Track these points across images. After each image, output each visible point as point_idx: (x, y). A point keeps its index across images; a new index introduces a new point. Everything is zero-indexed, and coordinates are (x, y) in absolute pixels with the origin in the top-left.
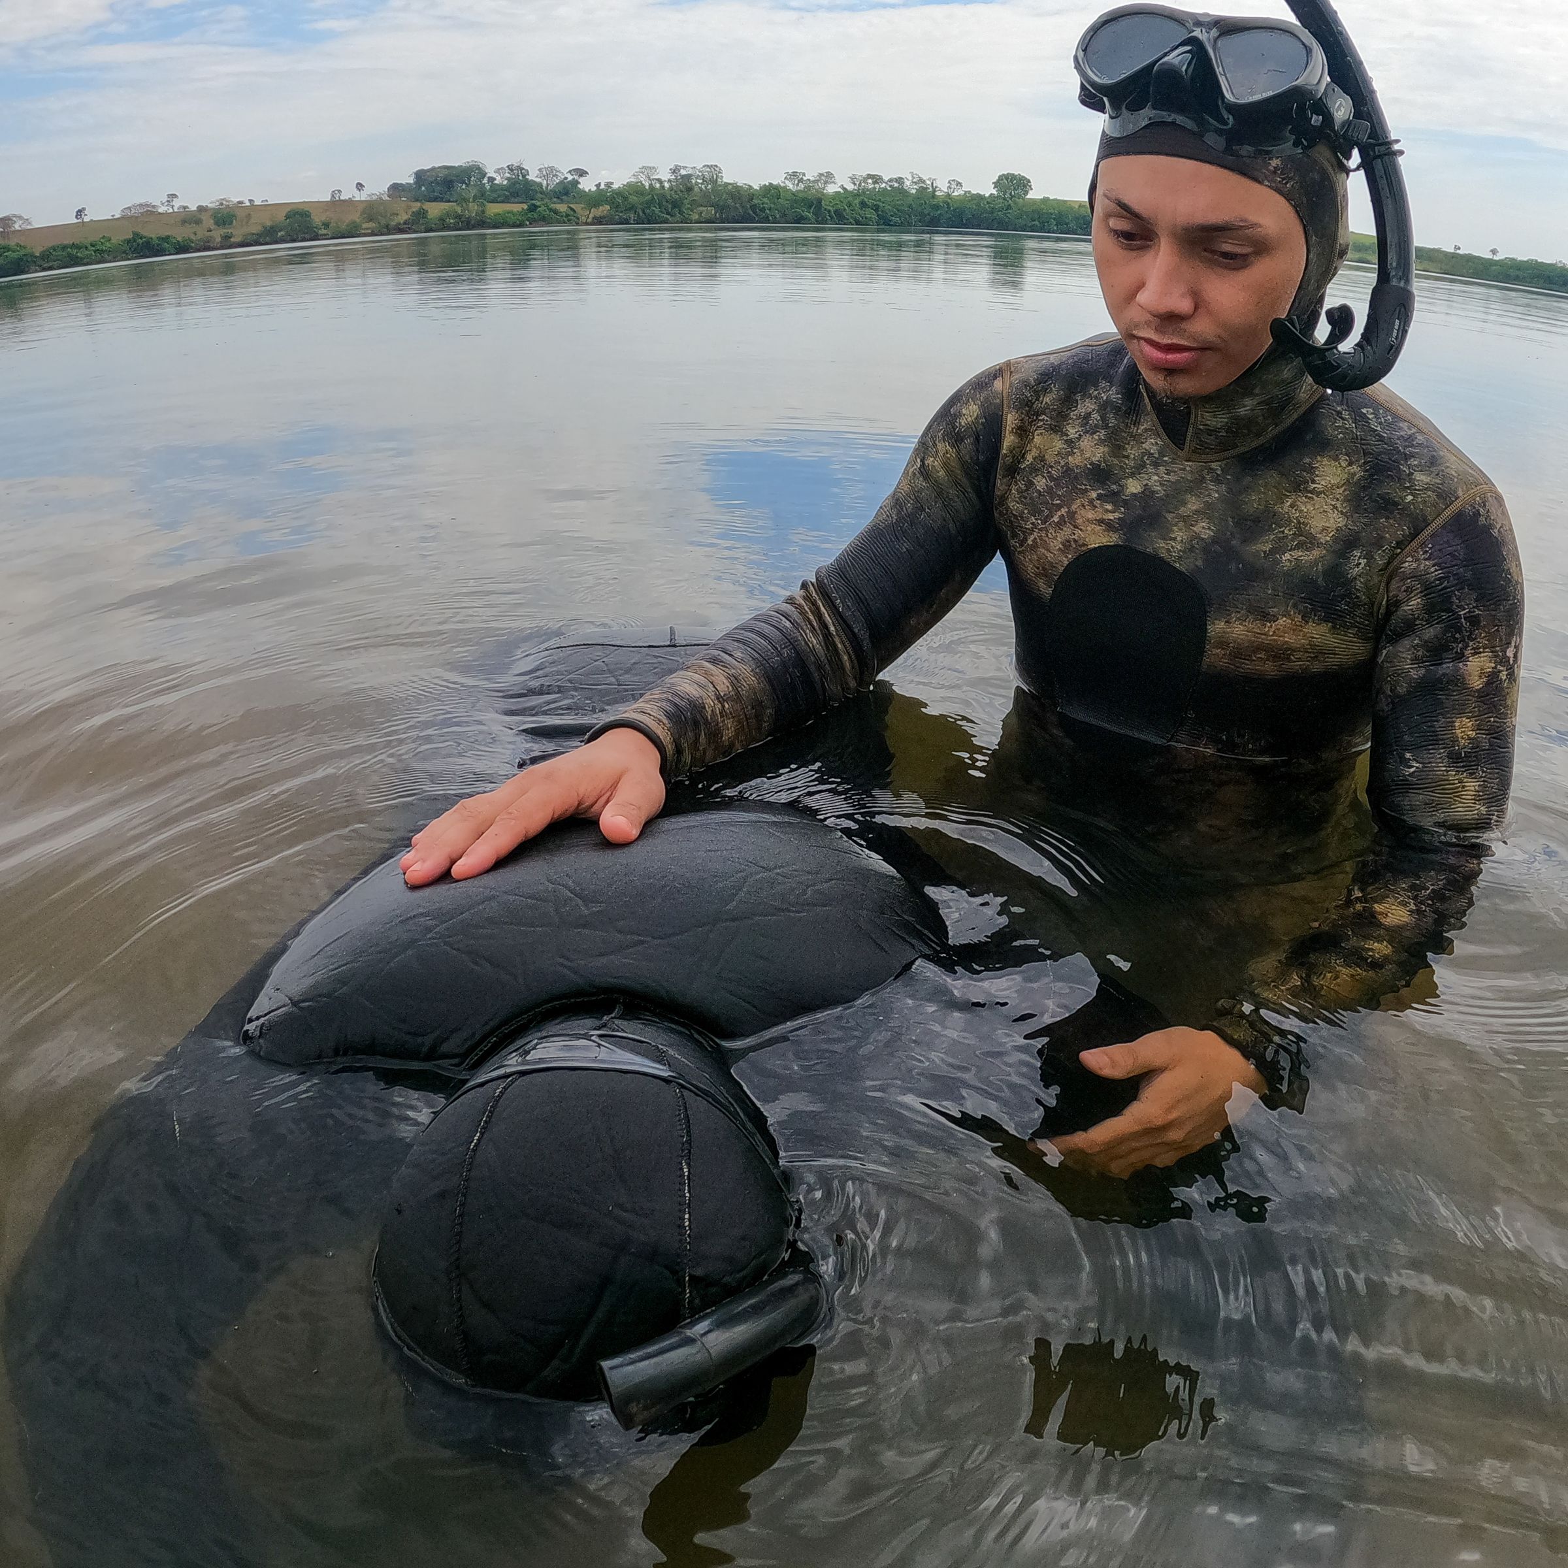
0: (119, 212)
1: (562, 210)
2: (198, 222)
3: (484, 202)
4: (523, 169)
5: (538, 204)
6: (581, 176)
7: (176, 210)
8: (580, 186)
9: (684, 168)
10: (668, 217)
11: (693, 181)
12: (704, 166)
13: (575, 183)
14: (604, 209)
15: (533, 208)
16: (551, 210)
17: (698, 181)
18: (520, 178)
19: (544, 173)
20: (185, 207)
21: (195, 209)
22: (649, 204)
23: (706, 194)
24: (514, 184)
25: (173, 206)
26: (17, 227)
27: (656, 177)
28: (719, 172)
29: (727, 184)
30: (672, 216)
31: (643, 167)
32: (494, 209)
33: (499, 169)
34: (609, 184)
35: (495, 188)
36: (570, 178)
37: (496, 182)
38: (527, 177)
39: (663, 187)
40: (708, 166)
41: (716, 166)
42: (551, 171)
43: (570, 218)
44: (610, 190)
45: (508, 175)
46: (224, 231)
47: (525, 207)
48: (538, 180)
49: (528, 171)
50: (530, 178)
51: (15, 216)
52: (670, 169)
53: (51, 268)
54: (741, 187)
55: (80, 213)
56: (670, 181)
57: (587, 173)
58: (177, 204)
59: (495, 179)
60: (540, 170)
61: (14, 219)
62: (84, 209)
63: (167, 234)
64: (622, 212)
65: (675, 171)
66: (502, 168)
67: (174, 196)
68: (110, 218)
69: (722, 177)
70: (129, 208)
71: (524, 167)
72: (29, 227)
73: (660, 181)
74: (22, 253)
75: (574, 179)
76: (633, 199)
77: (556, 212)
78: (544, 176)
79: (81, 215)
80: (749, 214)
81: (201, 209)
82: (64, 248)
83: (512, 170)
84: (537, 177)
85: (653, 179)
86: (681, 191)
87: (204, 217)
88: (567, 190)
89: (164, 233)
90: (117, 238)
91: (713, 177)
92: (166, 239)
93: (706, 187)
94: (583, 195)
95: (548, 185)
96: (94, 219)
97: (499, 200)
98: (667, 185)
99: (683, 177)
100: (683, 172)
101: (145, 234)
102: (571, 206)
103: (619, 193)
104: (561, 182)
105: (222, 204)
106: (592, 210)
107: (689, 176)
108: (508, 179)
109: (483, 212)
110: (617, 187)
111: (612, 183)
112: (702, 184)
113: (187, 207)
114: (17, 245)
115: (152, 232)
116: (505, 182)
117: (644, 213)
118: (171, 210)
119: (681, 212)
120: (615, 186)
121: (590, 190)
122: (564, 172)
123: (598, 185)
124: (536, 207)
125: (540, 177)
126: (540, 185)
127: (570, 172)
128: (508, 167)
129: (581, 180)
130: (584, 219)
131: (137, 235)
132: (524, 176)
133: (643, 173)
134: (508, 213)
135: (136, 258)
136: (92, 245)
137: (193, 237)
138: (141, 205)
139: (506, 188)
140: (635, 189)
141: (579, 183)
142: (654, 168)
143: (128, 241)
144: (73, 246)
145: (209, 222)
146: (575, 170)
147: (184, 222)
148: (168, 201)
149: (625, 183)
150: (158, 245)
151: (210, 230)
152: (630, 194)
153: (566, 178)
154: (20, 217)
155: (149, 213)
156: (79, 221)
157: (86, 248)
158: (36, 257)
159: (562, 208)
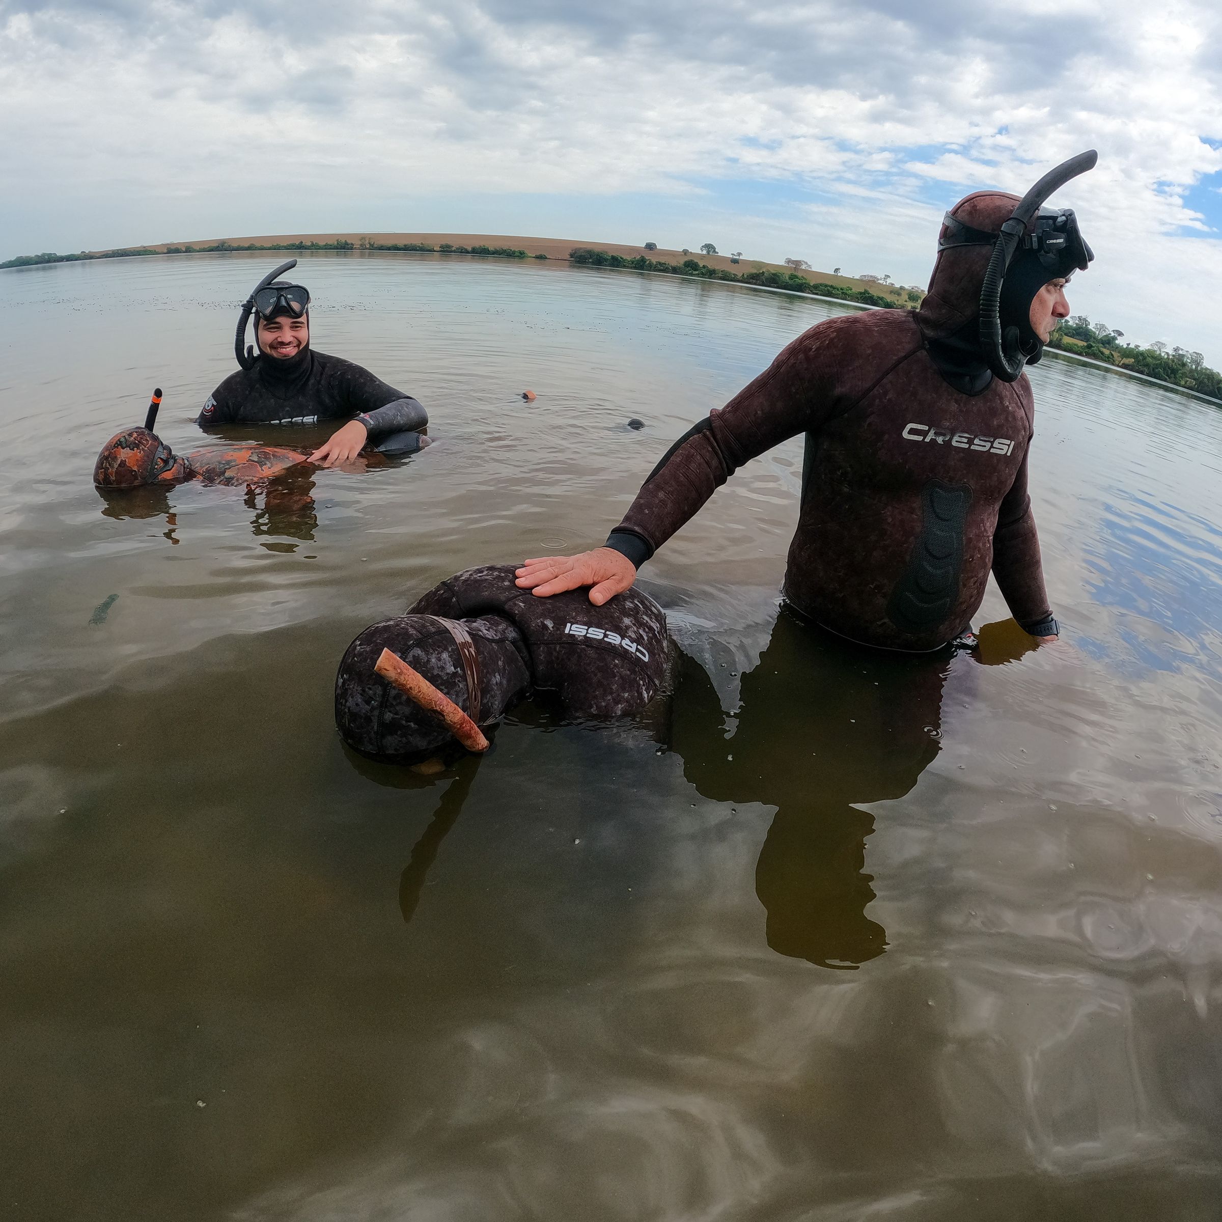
0: (859, 276)
1: (1106, 353)
2: (899, 294)
3: (1063, 334)
4: (1087, 321)
5: (1094, 345)
6: (1119, 335)
7: (887, 284)
8: (1117, 342)
9: (1182, 350)
10: (1167, 378)
11: (1185, 360)
12: (1194, 352)
13: (1114, 338)
14: (1131, 361)
15: (1090, 347)
16: (1100, 351)
17: (1188, 360)
18: (1084, 326)
19: (1098, 327)
20: (893, 284)
21: (899, 287)
22: (1157, 366)
23: (1191, 371)
24: (1080, 329)
25: (886, 282)
26: (803, 267)
27: (1165, 350)
28: (1202, 359)
29: (1207, 369)
30: (1169, 378)
31: (1158, 342)
32: (1067, 340)
33: (1073, 317)
34: (1137, 346)
35: (1068, 327)
36: (1113, 334)
37: (1069, 324)
38: (1088, 326)
39: (1168, 358)
40: (1196, 353)
41: (1201, 354)
42: (1102, 327)
43: (1109, 359)
44: (1137, 350)
45: (1077, 322)
46: (913, 304)
47: (1085, 344)
48: (1094, 330)
49: (1089, 323)
50: (1091, 327)
51: (804, 262)
52: (1174, 348)
53: (817, 294)
54: (1214, 373)
55: (837, 270)
56: (1173, 356)
57: (1123, 335)
58: (889, 281)
59: (1069, 322)
60: (1096, 324)
61: (803, 263)
62: (839, 269)
63: (882, 296)
64: (1140, 366)
65: (1176, 350)
66: (1075, 317)
67: (889, 277)
68: (852, 277)
69: (1203, 362)
70: (865, 276)
71: (1088, 320)
72: (809, 269)
73: (1167, 353)
74: (804, 281)
75: (1114, 336)
76: (1149, 360)
77: (1102, 353)
78: (1098, 329)
79: (837, 271)
80: (1215, 392)
81: (902, 288)
82: (826, 286)
83: (1080, 319)
84: (1093, 328)
85: (1164, 352)
86: (1179, 365)
87: (903, 293)
88: (1108, 341)
89: (882, 295)
90: (856, 290)
91: (1197, 361)
92: (882, 299)
93: (1191, 366)
94: (1118, 348)
95: (1099, 334)
96: (844, 276)
97: (1069, 334)
98: (1171, 357)
99: (1180, 355)
100: (1181, 352)
101: (871, 293)
102: (1112, 352)
103: (1142, 354)
104: (1106, 336)
105: (913, 288)
106: (1124, 359)
107: (1183, 356)
108: (1077, 324)
109: (1061, 339)
110: (1142, 349)
111: (1139, 346)
112: (1190, 363)
113: (894, 285)
114: (802, 277)
115: (874, 292)
116: (1075, 326)
117: (1153, 370)
118: (885, 283)
119: (1175, 378)
120: (1141, 349)
121: (1123, 345)
122: (1110, 329)
123: (1128, 344)
124: (1092, 346)
125: (1095, 329)
126: (1095, 333)
127: (1113, 331)
128: (1079, 317)
129: (1118, 338)
130: (1117, 362)
131: (866, 292)
132: (1086, 325)
133: (1157, 345)
134: (1075, 345)
135: (863, 303)
136: (842, 289)
137: (896, 302)
138: (871, 276)
139: (1075, 329)
140: (1150, 354)
141: (1117, 339)
142: (1164, 344)
143: (861, 293)
144: (832, 286)
145: (905, 297)
146: (1116, 331)
147: (891, 292)
148: (885, 278)
149: (1147, 349)
150: (876, 300)
151: (906, 301)
152: (1149, 357)
153: (1110, 334)
154: (806, 263)
155: (873, 281)
156: (836, 274)
157: (838, 290)
158: (810, 285)
159: (1107, 352)
